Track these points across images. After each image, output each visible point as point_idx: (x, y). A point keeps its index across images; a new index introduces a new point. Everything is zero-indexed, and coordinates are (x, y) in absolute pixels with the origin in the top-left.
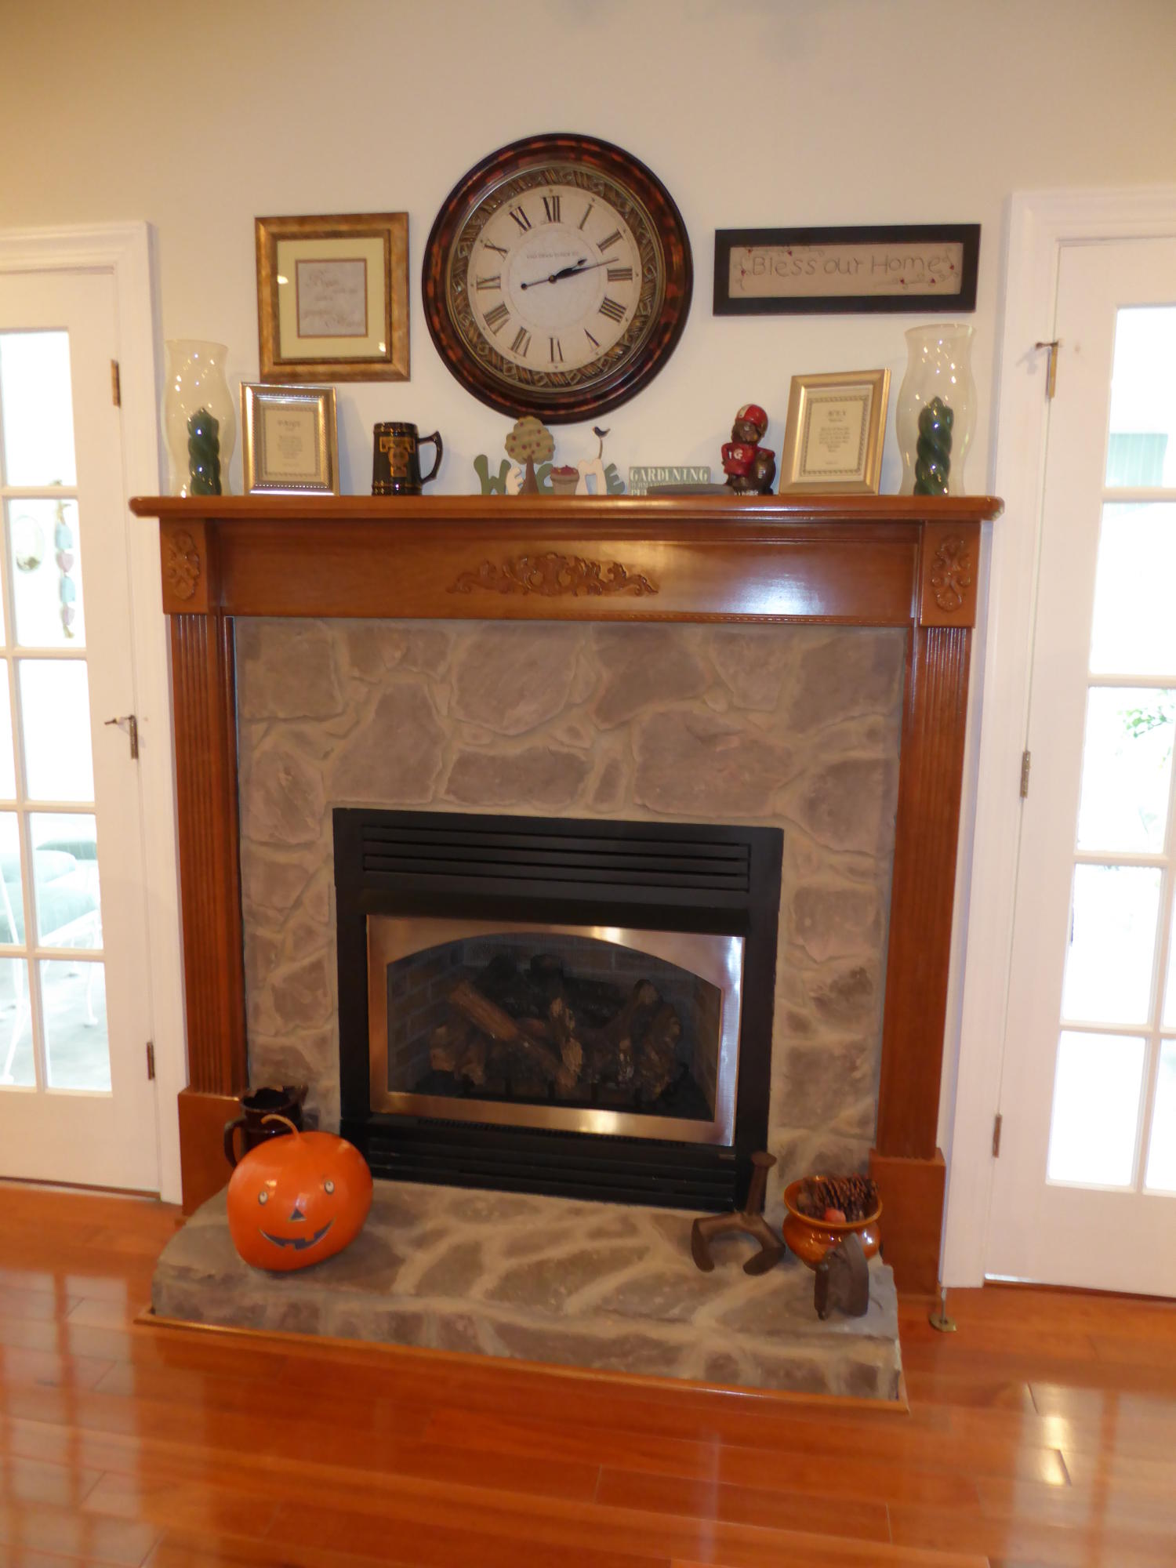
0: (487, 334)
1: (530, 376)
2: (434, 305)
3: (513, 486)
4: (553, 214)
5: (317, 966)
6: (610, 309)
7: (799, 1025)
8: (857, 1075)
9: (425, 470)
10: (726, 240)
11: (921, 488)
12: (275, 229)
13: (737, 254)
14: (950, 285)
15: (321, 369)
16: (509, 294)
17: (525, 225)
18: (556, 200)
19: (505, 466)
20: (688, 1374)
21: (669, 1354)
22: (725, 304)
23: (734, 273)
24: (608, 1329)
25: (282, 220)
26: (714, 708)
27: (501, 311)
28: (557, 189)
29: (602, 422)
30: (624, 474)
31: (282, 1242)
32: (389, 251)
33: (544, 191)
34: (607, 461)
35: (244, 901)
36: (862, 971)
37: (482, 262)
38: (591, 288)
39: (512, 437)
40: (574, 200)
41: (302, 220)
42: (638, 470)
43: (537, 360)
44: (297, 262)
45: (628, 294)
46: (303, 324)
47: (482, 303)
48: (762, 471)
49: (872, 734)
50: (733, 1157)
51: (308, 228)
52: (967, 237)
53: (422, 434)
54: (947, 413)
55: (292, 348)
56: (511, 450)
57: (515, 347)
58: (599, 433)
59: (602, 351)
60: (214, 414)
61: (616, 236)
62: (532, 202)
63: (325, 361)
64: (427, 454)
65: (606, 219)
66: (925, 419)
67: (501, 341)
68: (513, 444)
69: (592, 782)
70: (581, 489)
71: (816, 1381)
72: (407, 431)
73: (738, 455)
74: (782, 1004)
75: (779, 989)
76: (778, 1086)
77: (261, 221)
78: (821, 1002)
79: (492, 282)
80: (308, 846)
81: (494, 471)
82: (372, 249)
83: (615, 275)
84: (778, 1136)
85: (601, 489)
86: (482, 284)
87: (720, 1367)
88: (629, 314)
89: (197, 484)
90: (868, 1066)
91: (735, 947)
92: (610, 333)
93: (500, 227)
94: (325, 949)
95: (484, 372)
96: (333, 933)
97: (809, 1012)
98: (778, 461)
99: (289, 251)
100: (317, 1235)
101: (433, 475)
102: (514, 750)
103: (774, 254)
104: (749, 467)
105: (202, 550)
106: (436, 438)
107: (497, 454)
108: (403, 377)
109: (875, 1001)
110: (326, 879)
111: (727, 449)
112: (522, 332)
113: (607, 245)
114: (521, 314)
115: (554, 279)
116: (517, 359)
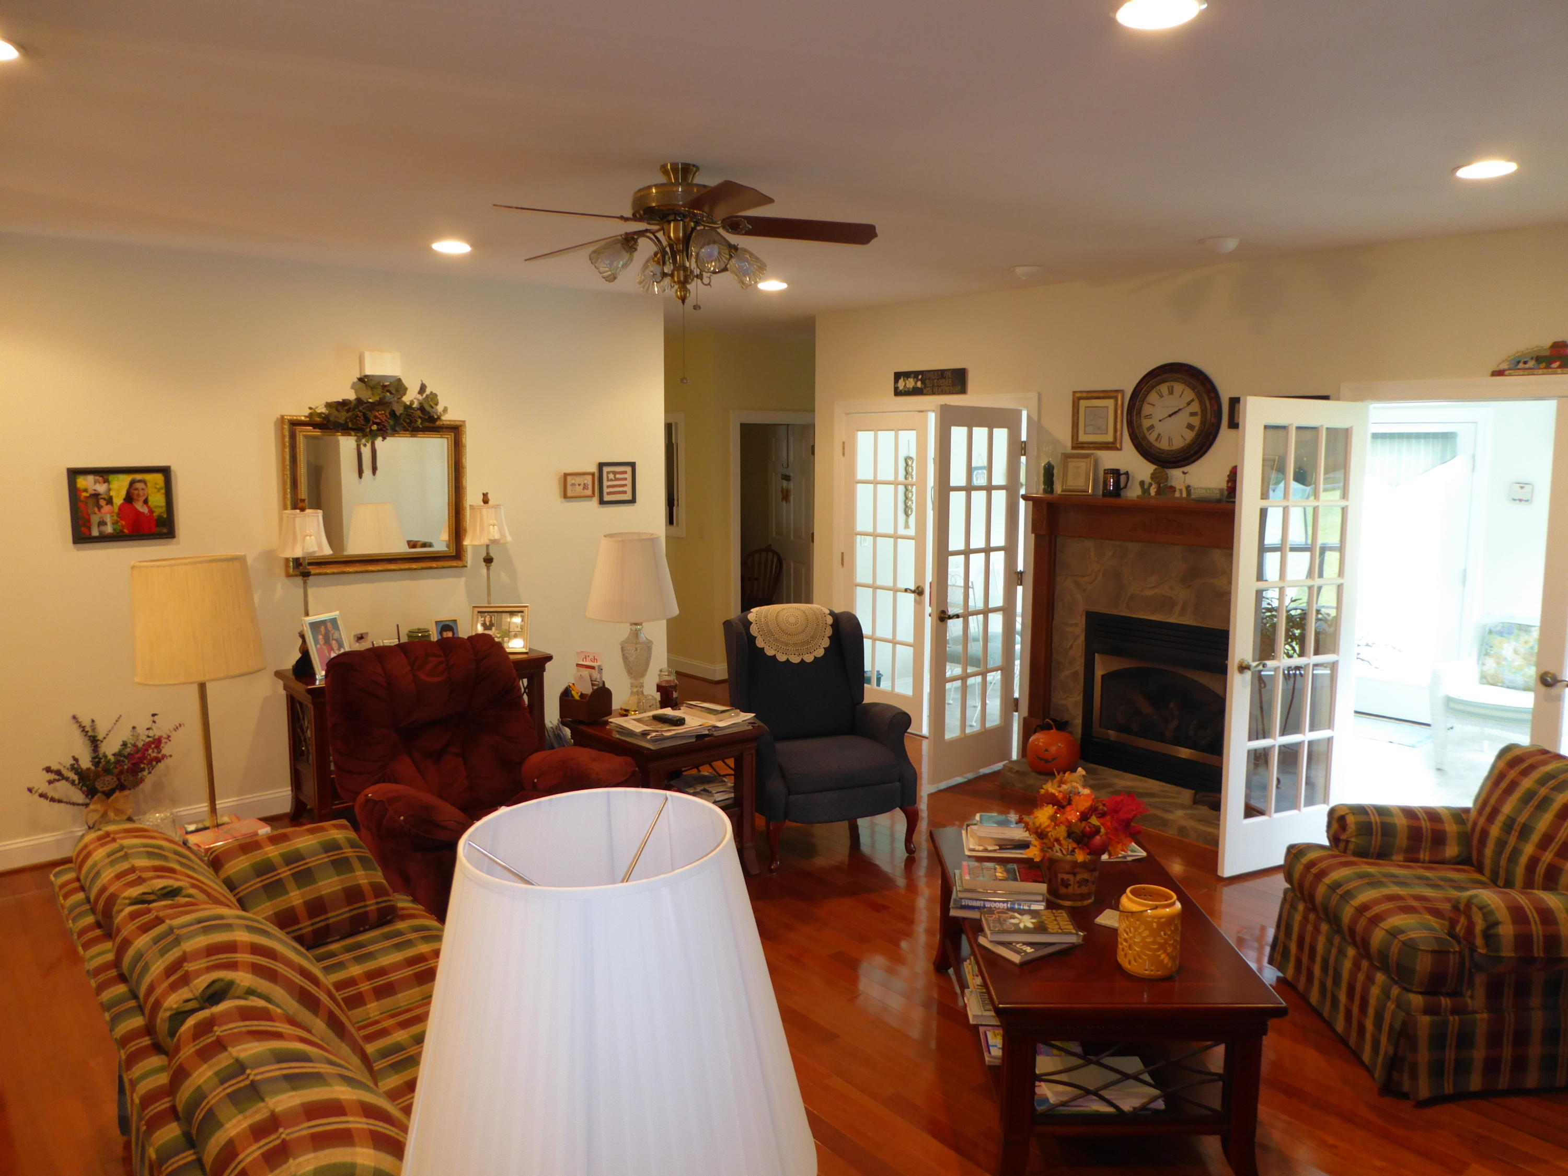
0: (1147, 434)
1: (1162, 450)
2: (1130, 424)
3: (1153, 491)
4: (1171, 392)
5: (1076, 673)
6: (1190, 427)
9: (1122, 485)
10: (1233, 401)
12: (1079, 396)
13: (1237, 406)
15: (1091, 445)
16: (1154, 421)
17: (1161, 396)
18: (1172, 387)
19: (1151, 485)
20: (1171, 832)
21: (1165, 823)
22: (1232, 425)
23: (1236, 413)
25: (1082, 393)
27: (1152, 427)
28: (1172, 383)
29: (1185, 469)
30: (1192, 489)
31: (1041, 759)
32: (1116, 404)
33: (1168, 384)
34: (1187, 483)
35: (1053, 644)
37: (1147, 410)
38: (1183, 419)
39: (1152, 474)
40: (1178, 387)
41: (1088, 392)
42: (1197, 490)
43: (1164, 445)
44: (1086, 407)
45: (1196, 421)
46: (1087, 429)
47: (1146, 423)
51: (1090, 395)
53: (1122, 472)
55: (1082, 438)
56: (1152, 478)
57: (1157, 440)
58: (1184, 473)
59: (1187, 443)
60: (1053, 463)
61: (1193, 400)
62: (1164, 388)
63: (1093, 443)
64: (1123, 479)
65: (1189, 394)
67: (1152, 438)
68: (1153, 476)
69: (1178, 608)
70: (1177, 495)
72: (1116, 473)
73: (1231, 485)
77: (1074, 393)
79: (1149, 416)
80: (1076, 625)
81: (1146, 487)
82: (1110, 403)
83: (1193, 414)
85: (1184, 495)
86: (1147, 417)
87: (1182, 830)
88: (1197, 429)
89: (1045, 491)
92: (1190, 435)
93: (1153, 397)
94: (1079, 666)
95: (1146, 448)
96: (1083, 661)
99: (1083, 403)
100: (1053, 760)
101: (1126, 486)
102: (1149, 593)
105: (1045, 511)
106: (1127, 474)
107: (1148, 480)
108: (1119, 450)
110: (1082, 638)
111: (1227, 482)
112: (1159, 435)
113: (1189, 404)
114: (1160, 428)
115: (1170, 416)
116: (1157, 444)
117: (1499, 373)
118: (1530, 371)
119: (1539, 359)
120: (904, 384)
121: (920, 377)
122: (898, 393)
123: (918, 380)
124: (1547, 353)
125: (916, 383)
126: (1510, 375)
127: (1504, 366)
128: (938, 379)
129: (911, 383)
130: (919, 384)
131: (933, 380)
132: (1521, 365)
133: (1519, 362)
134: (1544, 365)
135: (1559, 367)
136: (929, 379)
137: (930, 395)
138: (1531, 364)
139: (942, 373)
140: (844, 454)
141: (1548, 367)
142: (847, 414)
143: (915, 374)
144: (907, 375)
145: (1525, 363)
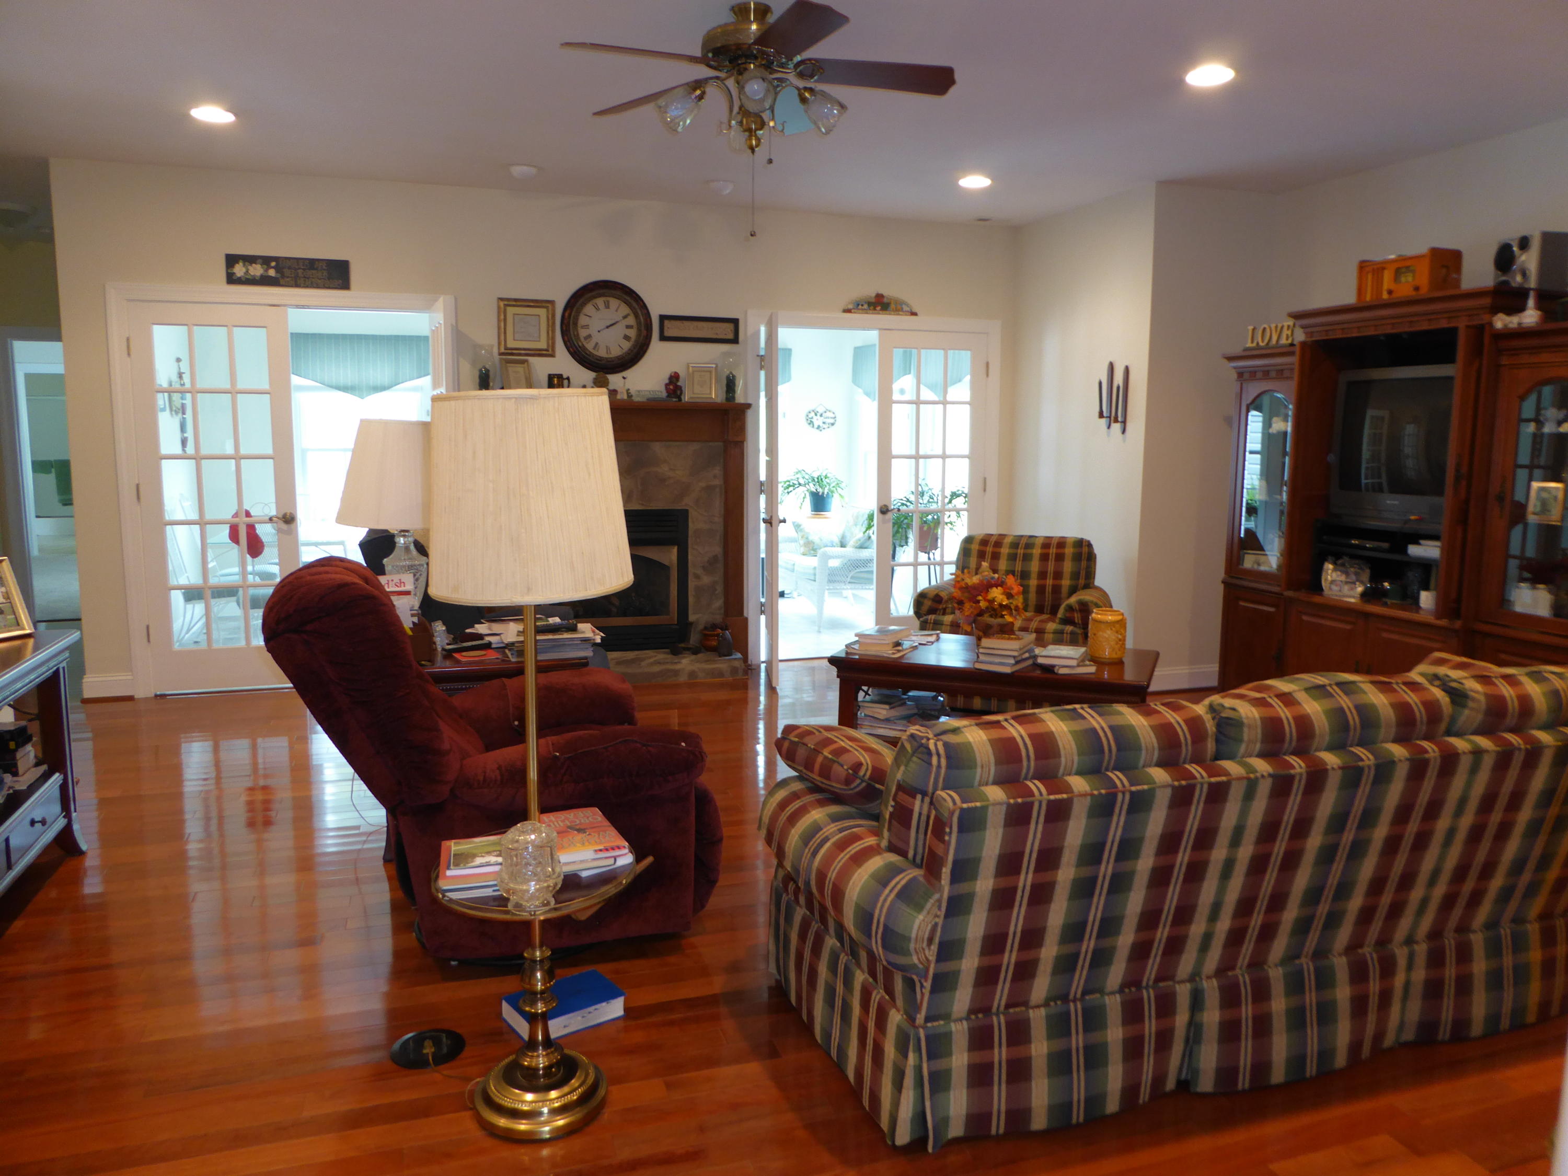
0: (584, 343)
1: (601, 359)
2: (565, 333)
4: (607, 306)
6: (627, 338)
7: (697, 577)
8: (717, 592)
10: (663, 318)
11: (727, 399)
12: (506, 303)
13: (666, 322)
14: (731, 336)
15: (523, 352)
16: (593, 331)
17: (598, 309)
18: (608, 302)
20: (683, 679)
22: (663, 338)
23: (666, 328)
24: (656, 669)
25: (508, 300)
26: (664, 469)
27: (589, 336)
28: (608, 299)
29: (624, 374)
30: (632, 392)
32: (548, 313)
33: (603, 299)
34: (627, 387)
36: (716, 556)
37: (583, 320)
38: (620, 330)
39: (596, 379)
40: (614, 303)
41: (516, 300)
42: (639, 391)
43: (602, 353)
44: (514, 314)
45: (632, 333)
46: (516, 336)
47: (583, 333)
48: (679, 392)
49: (715, 477)
50: (677, 627)
51: (518, 303)
52: (735, 322)
53: (564, 377)
54: (734, 376)
55: (511, 344)
56: (595, 383)
57: (594, 348)
58: (624, 378)
59: (624, 351)
60: (488, 368)
61: (628, 315)
62: (600, 302)
63: (525, 349)
65: (625, 309)
66: (728, 378)
67: (590, 346)
70: (619, 397)
71: (721, 674)
72: (561, 377)
73: (671, 387)
74: (691, 570)
75: (690, 564)
76: (691, 600)
77: (501, 299)
78: (704, 568)
79: (586, 327)
82: (542, 312)
83: (628, 327)
84: (692, 618)
85: (625, 397)
86: (583, 327)
87: (692, 674)
88: (631, 340)
90: (720, 589)
91: (675, 550)
92: (627, 346)
93: (589, 309)
95: (584, 357)
97: (699, 571)
98: (683, 389)
99: (511, 311)
103: (678, 323)
104: (674, 391)
106: (568, 379)
107: (590, 384)
108: (552, 356)
109: (720, 566)
111: (667, 385)
112: (597, 344)
113: (625, 317)
114: (596, 338)
115: (608, 327)
116: (595, 353)
117: (848, 311)
118: (865, 312)
119: (870, 304)
120: (244, 270)
121: (273, 264)
122: (232, 280)
123: (270, 267)
124: (873, 300)
125: (266, 271)
126: (855, 313)
127: (850, 307)
128: (304, 270)
129: (257, 270)
130: (272, 273)
131: (296, 270)
132: (860, 307)
133: (858, 305)
134: (872, 307)
135: (881, 310)
136: (289, 268)
137: (291, 286)
138: (866, 306)
139: (312, 264)
140: (129, 354)
141: (875, 309)
142: (129, 300)
143: (266, 261)
144: (250, 260)
145: (862, 305)
